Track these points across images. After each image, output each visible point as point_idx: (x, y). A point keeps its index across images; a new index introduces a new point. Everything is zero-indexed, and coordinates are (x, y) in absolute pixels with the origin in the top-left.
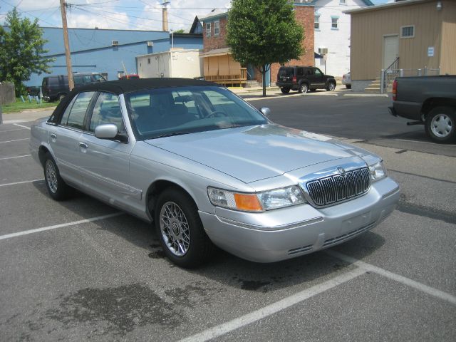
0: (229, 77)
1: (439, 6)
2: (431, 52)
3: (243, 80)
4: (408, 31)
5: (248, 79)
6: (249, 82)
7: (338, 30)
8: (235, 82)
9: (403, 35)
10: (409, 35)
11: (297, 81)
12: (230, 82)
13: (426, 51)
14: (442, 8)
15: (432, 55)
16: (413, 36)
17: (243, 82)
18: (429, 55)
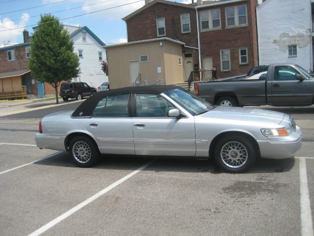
0: (14, 93)
1: (161, 44)
2: (159, 70)
3: (24, 94)
4: (144, 58)
5: (28, 93)
6: (28, 96)
7: (83, 58)
8: (19, 96)
9: (142, 61)
10: (145, 60)
11: (75, 92)
12: (14, 97)
13: (156, 70)
14: (163, 45)
15: (160, 72)
16: (148, 61)
17: (24, 96)
18: (158, 72)
